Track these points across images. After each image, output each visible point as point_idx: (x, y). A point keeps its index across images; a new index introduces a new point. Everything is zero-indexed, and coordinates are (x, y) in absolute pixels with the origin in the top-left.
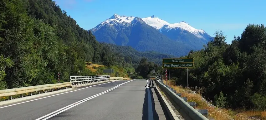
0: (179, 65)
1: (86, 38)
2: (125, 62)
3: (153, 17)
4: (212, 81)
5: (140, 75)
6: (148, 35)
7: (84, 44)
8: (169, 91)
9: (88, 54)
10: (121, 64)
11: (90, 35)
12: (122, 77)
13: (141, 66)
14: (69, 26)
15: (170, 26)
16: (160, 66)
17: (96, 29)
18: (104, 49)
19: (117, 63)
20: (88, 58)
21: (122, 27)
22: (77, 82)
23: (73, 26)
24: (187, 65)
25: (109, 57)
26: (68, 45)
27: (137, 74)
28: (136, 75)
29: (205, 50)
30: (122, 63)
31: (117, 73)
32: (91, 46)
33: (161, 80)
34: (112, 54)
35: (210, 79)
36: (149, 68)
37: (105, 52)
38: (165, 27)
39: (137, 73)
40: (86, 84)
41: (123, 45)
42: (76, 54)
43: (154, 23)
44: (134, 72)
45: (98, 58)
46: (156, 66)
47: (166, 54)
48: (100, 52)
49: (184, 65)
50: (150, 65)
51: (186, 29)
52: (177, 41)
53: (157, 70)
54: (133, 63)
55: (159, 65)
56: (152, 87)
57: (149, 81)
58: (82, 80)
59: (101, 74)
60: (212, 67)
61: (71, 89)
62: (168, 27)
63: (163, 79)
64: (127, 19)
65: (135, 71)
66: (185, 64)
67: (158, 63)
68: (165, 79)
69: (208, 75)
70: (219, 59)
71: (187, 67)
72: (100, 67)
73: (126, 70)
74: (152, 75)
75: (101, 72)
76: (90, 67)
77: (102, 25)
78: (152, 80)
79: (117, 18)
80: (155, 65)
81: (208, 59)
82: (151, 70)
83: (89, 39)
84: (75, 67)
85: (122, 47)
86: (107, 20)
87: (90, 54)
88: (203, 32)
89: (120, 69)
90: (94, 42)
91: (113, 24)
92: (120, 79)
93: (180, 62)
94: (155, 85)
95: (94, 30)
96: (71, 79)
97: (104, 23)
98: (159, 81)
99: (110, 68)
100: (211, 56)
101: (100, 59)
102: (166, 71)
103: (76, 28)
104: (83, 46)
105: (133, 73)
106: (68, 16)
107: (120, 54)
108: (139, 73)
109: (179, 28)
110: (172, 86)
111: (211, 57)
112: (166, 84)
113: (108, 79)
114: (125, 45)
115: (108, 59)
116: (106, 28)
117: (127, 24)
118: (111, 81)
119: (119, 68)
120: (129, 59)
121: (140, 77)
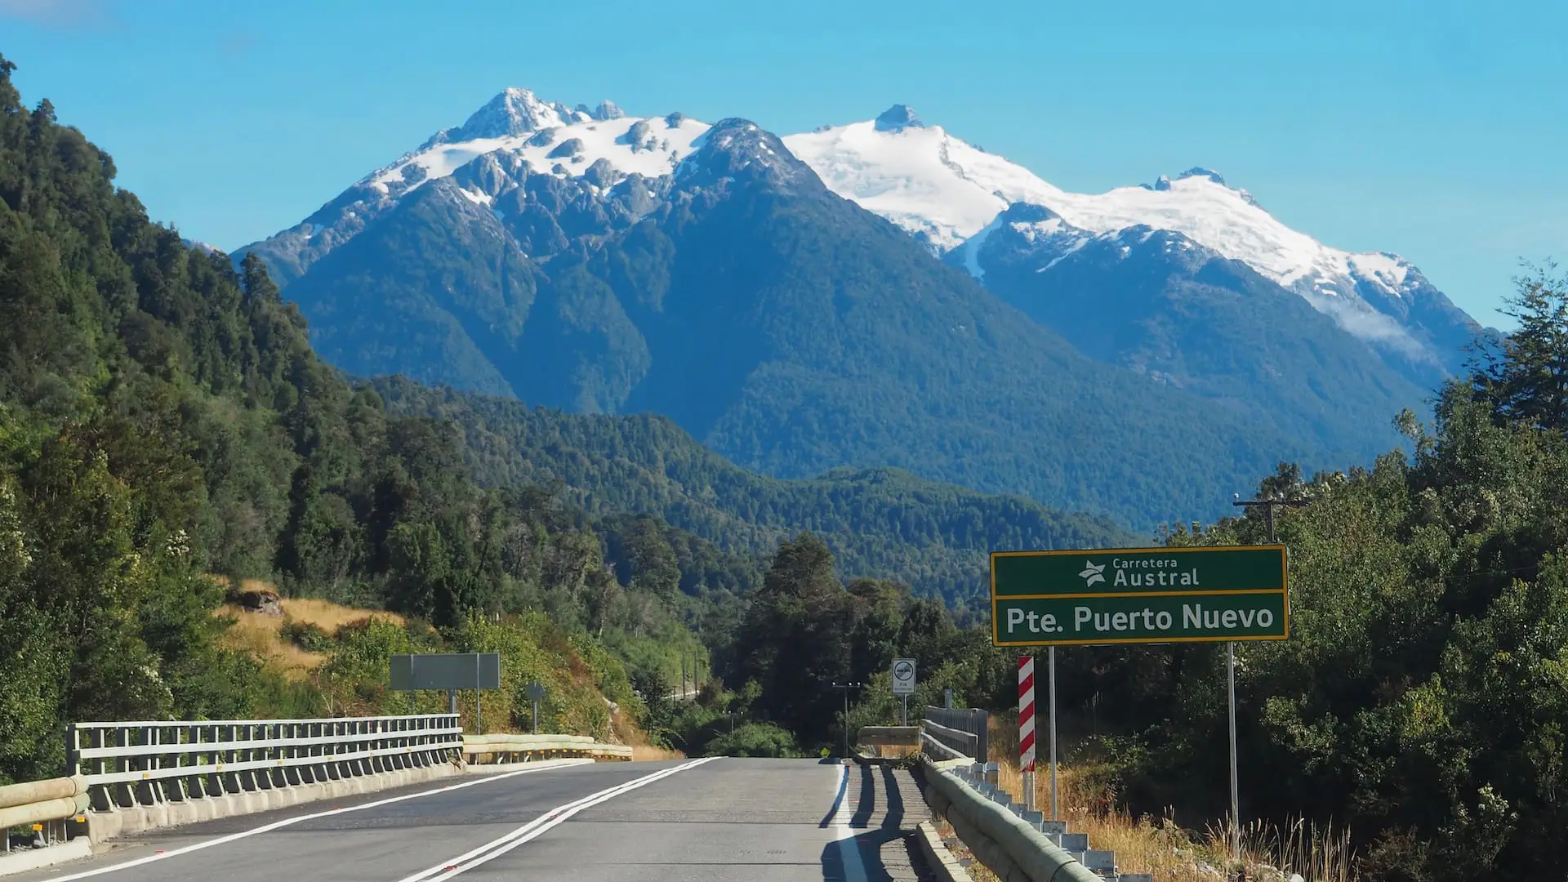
0: (1147, 614)
1: (209, 330)
2: (614, 584)
3: (894, 119)
4: (1482, 771)
5: (762, 711)
6: (843, 304)
7: (195, 394)
8: (1048, 859)
9: (229, 495)
10: (569, 599)
11: (248, 305)
12: (576, 732)
13: (778, 618)
14: (33, 201)
15: (1066, 214)
16: (963, 622)
17: (315, 242)
18: (398, 438)
19: (530, 588)
20: (227, 536)
21: (580, 218)
22: (137, 776)
23: (77, 204)
24: (1228, 618)
25: (446, 530)
26: (29, 403)
27: (734, 706)
28: (724, 715)
29: (1410, 464)
30: (581, 585)
31: (528, 694)
32: (264, 413)
33: (970, 762)
34: (480, 493)
35: (1461, 761)
36: (859, 643)
37: (403, 476)
38: (1020, 226)
39: (727, 697)
40: (227, 804)
41: (589, 406)
42: (119, 493)
43: (908, 182)
44: (705, 676)
45: (336, 535)
46: (920, 621)
47: (1026, 497)
48: (357, 474)
49: (1192, 616)
50: (861, 616)
51: (1230, 252)
52: (1140, 369)
53: (938, 663)
54: (688, 587)
55: (952, 613)
56: (891, 828)
57: (856, 770)
58: (191, 759)
59: (369, 698)
60: (1484, 630)
61: (79, 848)
62: (1050, 226)
63: (991, 751)
64: (632, 138)
65: (716, 672)
66: (1210, 605)
67: (949, 596)
68: (1013, 754)
69: (1443, 719)
70: (1548, 556)
71: (1222, 630)
72: (362, 626)
73: (619, 665)
74: (887, 713)
75: (372, 684)
76: (260, 636)
77: (376, 194)
78: (888, 766)
79: (527, 123)
80: (913, 612)
81: (1444, 557)
82: (869, 663)
83: (244, 340)
84: (117, 625)
85: (583, 424)
86: (423, 148)
87: (253, 491)
88: (1401, 274)
89: (565, 652)
90: (298, 374)
91: (488, 190)
92: (560, 753)
93: (1157, 587)
94: (916, 814)
95: (291, 254)
96: (87, 754)
97: (396, 176)
98: (959, 771)
99: (463, 645)
100: (1476, 525)
101: (353, 546)
102: (1026, 671)
103: (106, 232)
104: (187, 412)
105: (692, 693)
106: (29, 103)
107: (556, 500)
108: (753, 689)
109: (1160, 236)
110: (1073, 817)
111: (1477, 539)
112: (1018, 799)
113: (440, 757)
114: (611, 411)
115: (436, 546)
116: (422, 233)
117: (627, 187)
118: (475, 769)
119: (549, 642)
120: (649, 554)
121: (756, 733)
